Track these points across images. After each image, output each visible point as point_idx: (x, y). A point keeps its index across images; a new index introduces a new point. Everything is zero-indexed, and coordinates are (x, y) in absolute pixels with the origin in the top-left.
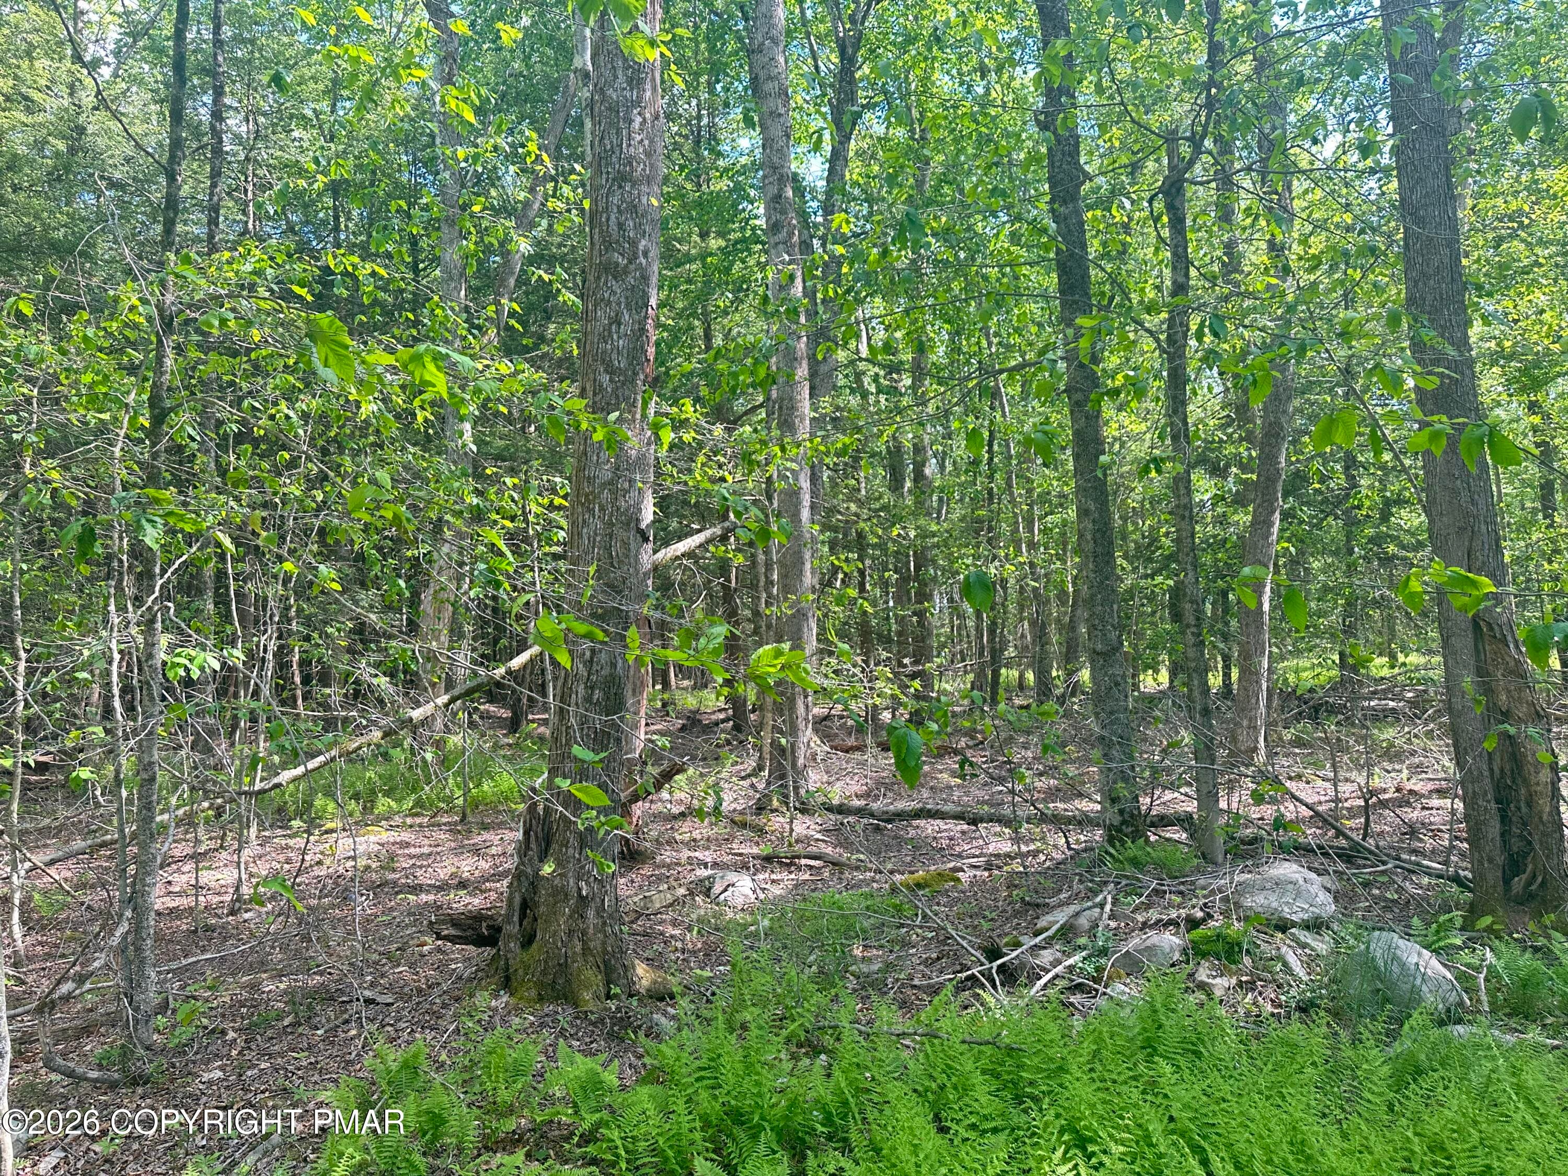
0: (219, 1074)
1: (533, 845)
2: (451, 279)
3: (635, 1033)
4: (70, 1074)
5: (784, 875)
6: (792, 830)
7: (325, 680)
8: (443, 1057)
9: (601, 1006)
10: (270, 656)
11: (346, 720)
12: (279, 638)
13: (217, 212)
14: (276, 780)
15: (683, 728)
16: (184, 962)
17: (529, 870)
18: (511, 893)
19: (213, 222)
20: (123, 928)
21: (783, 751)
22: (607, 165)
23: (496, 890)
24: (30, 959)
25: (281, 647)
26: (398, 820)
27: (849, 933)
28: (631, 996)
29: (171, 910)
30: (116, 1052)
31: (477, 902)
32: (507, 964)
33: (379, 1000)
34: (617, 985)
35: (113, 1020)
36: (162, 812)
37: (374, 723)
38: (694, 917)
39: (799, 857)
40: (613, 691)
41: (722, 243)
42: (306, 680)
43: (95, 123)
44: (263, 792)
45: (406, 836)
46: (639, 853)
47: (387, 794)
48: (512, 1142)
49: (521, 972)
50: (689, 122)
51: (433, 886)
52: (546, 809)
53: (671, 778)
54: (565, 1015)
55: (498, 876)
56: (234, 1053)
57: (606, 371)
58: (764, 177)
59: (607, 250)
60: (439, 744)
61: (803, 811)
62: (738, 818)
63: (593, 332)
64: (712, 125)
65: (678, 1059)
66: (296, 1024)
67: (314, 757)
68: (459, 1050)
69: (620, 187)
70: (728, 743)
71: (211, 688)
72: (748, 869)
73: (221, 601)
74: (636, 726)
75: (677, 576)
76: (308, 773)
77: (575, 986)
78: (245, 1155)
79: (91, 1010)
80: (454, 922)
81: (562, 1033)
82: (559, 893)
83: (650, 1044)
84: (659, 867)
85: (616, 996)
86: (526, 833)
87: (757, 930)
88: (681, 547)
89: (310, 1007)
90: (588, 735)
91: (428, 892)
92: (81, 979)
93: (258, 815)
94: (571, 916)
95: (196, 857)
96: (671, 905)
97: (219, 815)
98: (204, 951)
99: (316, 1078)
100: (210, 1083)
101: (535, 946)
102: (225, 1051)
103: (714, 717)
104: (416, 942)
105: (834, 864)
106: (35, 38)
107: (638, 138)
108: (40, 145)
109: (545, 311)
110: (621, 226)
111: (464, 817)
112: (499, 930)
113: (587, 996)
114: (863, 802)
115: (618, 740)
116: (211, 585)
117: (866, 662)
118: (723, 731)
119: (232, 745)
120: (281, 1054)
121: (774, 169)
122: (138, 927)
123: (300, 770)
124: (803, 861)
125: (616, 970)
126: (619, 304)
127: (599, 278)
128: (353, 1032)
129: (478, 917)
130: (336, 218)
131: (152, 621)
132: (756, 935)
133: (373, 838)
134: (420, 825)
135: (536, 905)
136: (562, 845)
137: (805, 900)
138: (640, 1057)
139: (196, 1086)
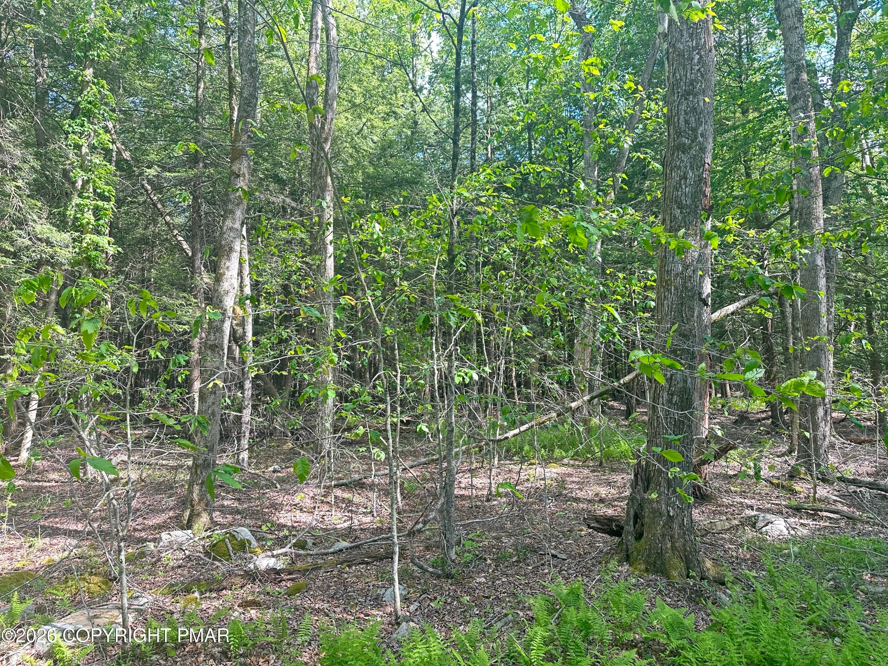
0: (483, 580)
1: (640, 483)
2: (590, 166)
3: (705, 600)
4: (421, 567)
5: (810, 522)
6: (815, 493)
7: (527, 385)
8: (593, 593)
9: (684, 581)
10: (501, 372)
11: (538, 406)
12: (506, 363)
13: (475, 153)
14: (506, 435)
15: (736, 422)
16: (467, 522)
17: (638, 497)
18: (628, 508)
19: (473, 158)
20: (442, 500)
21: (807, 441)
22: (677, 89)
23: (620, 506)
24: (405, 511)
25: (506, 368)
26: (566, 461)
27: (860, 564)
28: (702, 579)
29: (462, 496)
30: (439, 561)
31: (610, 512)
32: (627, 547)
33: (559, 556)
34: (693, 571)
35: (438, 546)
36: (456, 447)
37: (553, 409)
38: (744, 539)
39: (821, 511)
40: (685, 397)
41: (756, 114)
42: (519, 385)
43: (422, 118)
44: (500, 440)
45: (570, 470)
46: (707, 496)
47: (560, 447)
48: (630, 645)
49: (635, 553)
50: (734, 46)
51: (586, 499)
52: (647, 463)
53: (726, 452)
54: (662, 583)
55: (620, 499)
56: (490, 571)
57: (678, 208)
58: (786, 69)
59: (678, 137)
60: (586, 422)
61: (824, 480)
62: (775, 481)
63: (670, 186)
64: (750, 44)
65: (731, 620)
66: (518, 561)
67: (523, 425)
68: (602, 591)
69: (686, 99)
70: (768, 433)
71: (476, 388)
72: (782, 514)
73: (479, 345)
74: (702, 419)
75: (728, 326)
76: (520, 432)
77: (667, 566)
78: (496, 622)
79: (429, 539)
80: (597, 519)
81: (660, 592)
82: (656, 512)
83: (714, 608)
84: (720, 506)
85: (693, 577)
86: (636, 476)
87: (789, 553)
88: (731, 308)
89: (525, 554)
90: (671, 423)
91: (584, 503)
92: (425, 523)
93: (498, 453)
94: (664, 526)
95: (470, 471)
96: (728, 529)
97: (480, 451)
98: (475, 518)
99: (529, 591)
100: (480, 583)
101: (643, 540)
102: (486, 569)
103: (758, 416)
104: (577, 528)
105: (848, 518)
106: (398, 84)
107: (697, 68)
108: (399, 134)
109: (643, 174)
110: (687, 122)
111: (601, 463)
112: (622, 528)
113: (675, 573)
114: (871, 480)
115: (690, 426)
116: (475, 337)
117: (875, 383)
118: (764, 425)
119: (486, 416)
120: (512, 576)
121: (793, 62)
122: (448, 502)
123: (516, 431)
124: (825, 514)
125: (692, 562)
126: (686, 167)
127: (673, 154)
128: (546, 571)
129: (611, 519)
130: (530, 143)
131: (451, 356)
132: (789, 556)
133: (554, 470)
134: (578, 466)
135: (643, 517)
136: (657, 485)
137: (825, 539)
138: (708, 615)
139: (473, 584)
